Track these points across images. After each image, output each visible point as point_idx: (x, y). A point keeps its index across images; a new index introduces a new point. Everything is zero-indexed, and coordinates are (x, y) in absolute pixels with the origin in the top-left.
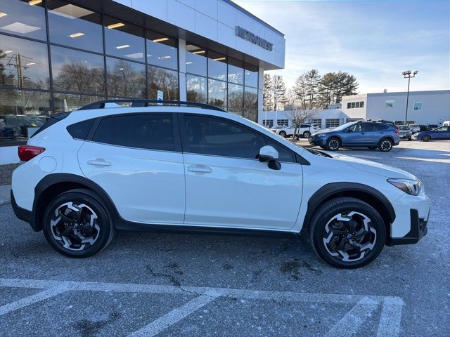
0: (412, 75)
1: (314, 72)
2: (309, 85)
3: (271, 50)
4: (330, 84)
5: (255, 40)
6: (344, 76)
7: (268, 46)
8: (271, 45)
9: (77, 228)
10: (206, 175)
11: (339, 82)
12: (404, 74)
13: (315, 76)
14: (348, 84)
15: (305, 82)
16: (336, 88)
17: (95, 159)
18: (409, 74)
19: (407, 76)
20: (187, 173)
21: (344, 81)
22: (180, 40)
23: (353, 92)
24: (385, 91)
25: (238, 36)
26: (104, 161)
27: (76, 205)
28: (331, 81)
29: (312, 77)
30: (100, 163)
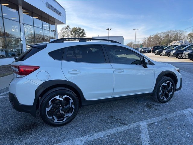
0: (109, 30)
1: (68, 27)
2: (67, 32)
3: (61, 16)
4: (75, 32)
5: (55, 10)
6: (80, 29)
7: (60, 14)
8: (61, 13)
9: (61, 109)
10: (122, 73)
11: (79, 31)
12: (107, 30)
13: (69, 28)
14: (82, 32)
15: (65, 31)
16: (78, 34)
17: (72, 70)
18: (108, 29)
19: (108, 30)
20: (115, 73)
21: (81, 31)
22: (19, 6)
23: (84, 36)
24: (98, 36)
25: (48, 7)
26: (76, 71)
27: (61, 97)
28: (76, 31)
29: (67, 29)
30: (75, 72)
